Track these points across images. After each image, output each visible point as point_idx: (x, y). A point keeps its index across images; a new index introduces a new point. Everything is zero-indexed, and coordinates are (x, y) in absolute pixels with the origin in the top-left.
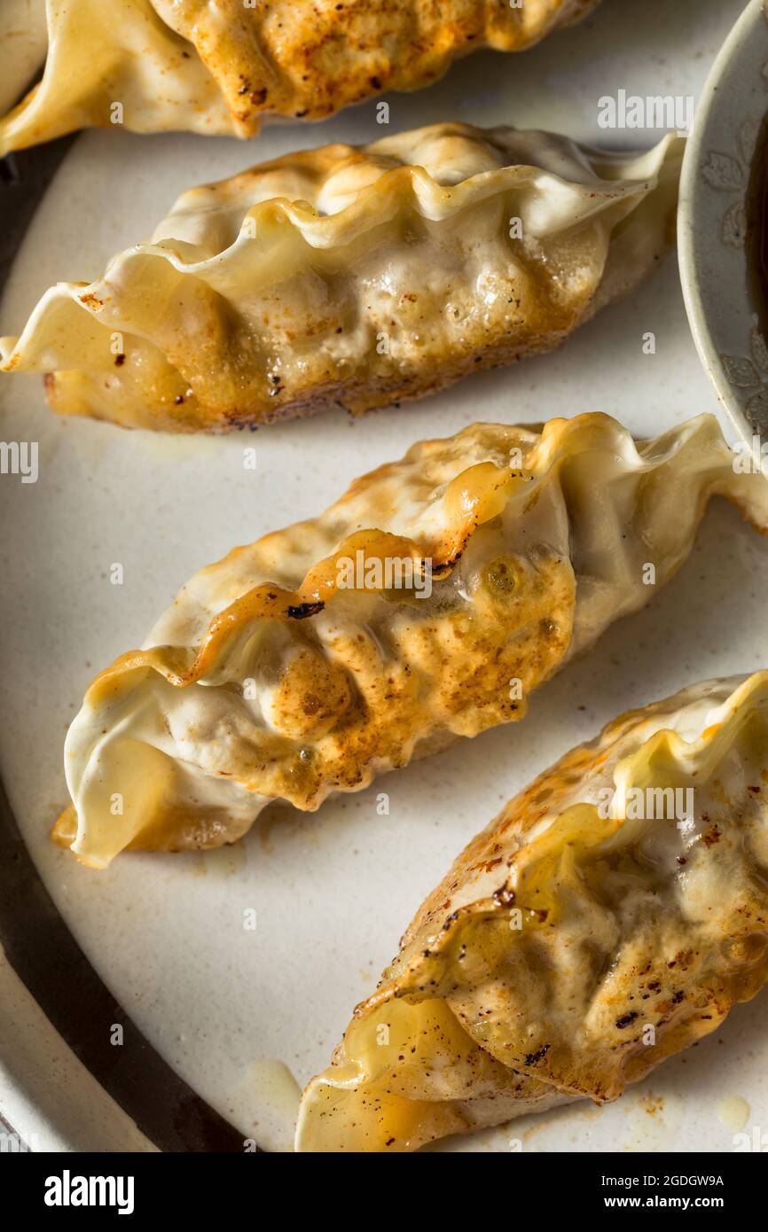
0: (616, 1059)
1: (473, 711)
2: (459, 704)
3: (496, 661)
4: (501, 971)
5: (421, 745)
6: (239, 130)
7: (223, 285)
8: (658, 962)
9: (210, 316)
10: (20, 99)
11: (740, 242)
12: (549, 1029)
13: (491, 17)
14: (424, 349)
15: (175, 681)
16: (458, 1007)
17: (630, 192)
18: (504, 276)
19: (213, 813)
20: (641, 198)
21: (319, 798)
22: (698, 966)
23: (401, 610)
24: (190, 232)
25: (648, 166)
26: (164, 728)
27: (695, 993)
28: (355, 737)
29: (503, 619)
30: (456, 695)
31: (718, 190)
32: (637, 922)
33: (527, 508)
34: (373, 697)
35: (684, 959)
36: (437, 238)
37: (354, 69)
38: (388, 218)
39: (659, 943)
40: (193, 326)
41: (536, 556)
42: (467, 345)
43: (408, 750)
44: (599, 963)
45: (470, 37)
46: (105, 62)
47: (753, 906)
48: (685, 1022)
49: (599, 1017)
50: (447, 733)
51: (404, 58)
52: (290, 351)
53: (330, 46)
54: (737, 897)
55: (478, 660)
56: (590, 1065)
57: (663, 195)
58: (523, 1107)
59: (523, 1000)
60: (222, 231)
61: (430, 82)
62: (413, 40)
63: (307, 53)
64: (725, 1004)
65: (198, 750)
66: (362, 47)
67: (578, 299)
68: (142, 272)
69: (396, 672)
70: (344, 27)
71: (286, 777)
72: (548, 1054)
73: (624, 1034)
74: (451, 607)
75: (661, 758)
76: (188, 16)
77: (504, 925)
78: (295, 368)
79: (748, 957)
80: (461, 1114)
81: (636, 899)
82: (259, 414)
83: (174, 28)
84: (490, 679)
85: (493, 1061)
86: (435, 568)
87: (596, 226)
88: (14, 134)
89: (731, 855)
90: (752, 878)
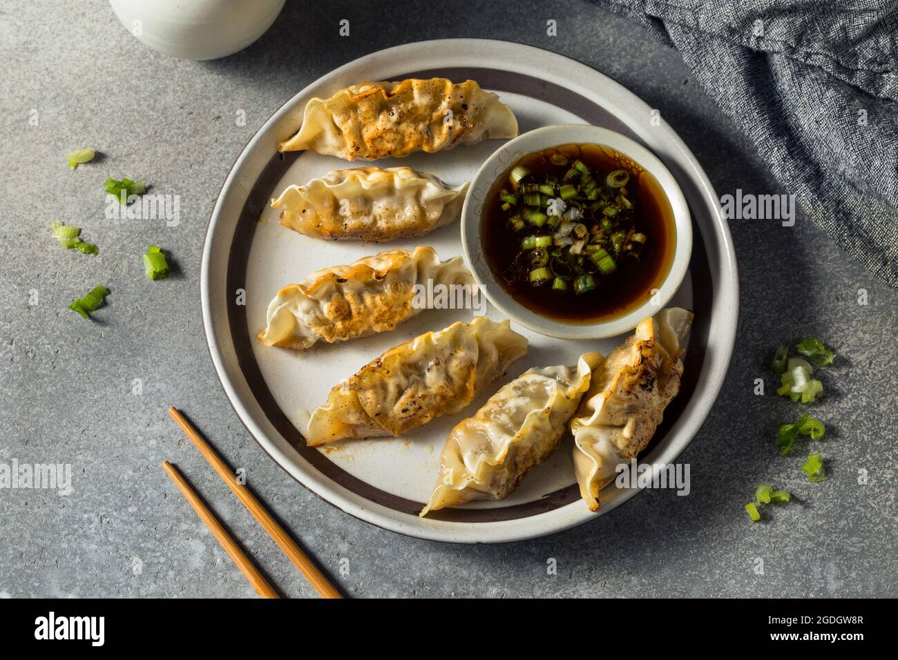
0: (400, 423)
1: (381, 324)
2: (377, 321)
3: (389, 310)
4: (374, 387)
5: (364, 332)
6: (349, 158)
7: (336, 194)
8: (417, 396)
9: (331, 202)
10: (290, 138)
11: (480, 214)
12: (383, 408)
13: (425, 141)
14: (388, 225)
15: (303, 293)
16: (360, 395)
17: (452, 193)
18: (413, 209)
19: (304, 338)
20: (456, 196)
21: (334, 339)
22: (427, 401)
23: (367, 290)
24: (332, 179)
25: (459, 189)
26: (296, 308)
27: (425, 408)
28: (347, 323)
29: (394, 298)
30: (377, 318)
31: (476, 198)
32: (413, 383)
33: (406, 270)
34: (354, 312)
35: (424, 397)
36: (398, 194)
37: (384, 147)
38: (386, 185)
39: (417, 391)
40: (327, 204)
41: (406, 283)
42: (399, 227)
43: (360, 332)
44: (400, 392)
45: (418, 146)
46: (316, 132)
47: (445, 387)
48: (420, 417)
49: (397, 408)
50: (372, 331)
51: (398, 147)
52: (351, 217)
53: (379, 139)
54: (441, 383)
55: (385, 308)
56: (392, 422)
57: (460, 199)
58: (371, 434)
59: (378, 397)
60: (340, 180)
61: (404, 156)
62: (402, 144)
63: (373, 140)
64: (432, 414)
65: (304, 316)
66: (388, 142)
67: (432, 221)
68: (317, 186)
69: (362, 307)
70: (384, 135)
71: (326, 330)
72: (382, 415)
73: (404, 415)
74: (380, 292)
75: (428, 340)
76: (343, 123)
77: (377, 374)
78: (351, 223)
79: (441, 402)
80: (354, 431)
81: (414, 377)
82: (338, 236)
83: (338, 125)
84: (387, 315)
85: (366, 415)
86: (378, 278)
87: (442, 201)
88: (287, 146)
89: (442, 370)
90: (446, 378)
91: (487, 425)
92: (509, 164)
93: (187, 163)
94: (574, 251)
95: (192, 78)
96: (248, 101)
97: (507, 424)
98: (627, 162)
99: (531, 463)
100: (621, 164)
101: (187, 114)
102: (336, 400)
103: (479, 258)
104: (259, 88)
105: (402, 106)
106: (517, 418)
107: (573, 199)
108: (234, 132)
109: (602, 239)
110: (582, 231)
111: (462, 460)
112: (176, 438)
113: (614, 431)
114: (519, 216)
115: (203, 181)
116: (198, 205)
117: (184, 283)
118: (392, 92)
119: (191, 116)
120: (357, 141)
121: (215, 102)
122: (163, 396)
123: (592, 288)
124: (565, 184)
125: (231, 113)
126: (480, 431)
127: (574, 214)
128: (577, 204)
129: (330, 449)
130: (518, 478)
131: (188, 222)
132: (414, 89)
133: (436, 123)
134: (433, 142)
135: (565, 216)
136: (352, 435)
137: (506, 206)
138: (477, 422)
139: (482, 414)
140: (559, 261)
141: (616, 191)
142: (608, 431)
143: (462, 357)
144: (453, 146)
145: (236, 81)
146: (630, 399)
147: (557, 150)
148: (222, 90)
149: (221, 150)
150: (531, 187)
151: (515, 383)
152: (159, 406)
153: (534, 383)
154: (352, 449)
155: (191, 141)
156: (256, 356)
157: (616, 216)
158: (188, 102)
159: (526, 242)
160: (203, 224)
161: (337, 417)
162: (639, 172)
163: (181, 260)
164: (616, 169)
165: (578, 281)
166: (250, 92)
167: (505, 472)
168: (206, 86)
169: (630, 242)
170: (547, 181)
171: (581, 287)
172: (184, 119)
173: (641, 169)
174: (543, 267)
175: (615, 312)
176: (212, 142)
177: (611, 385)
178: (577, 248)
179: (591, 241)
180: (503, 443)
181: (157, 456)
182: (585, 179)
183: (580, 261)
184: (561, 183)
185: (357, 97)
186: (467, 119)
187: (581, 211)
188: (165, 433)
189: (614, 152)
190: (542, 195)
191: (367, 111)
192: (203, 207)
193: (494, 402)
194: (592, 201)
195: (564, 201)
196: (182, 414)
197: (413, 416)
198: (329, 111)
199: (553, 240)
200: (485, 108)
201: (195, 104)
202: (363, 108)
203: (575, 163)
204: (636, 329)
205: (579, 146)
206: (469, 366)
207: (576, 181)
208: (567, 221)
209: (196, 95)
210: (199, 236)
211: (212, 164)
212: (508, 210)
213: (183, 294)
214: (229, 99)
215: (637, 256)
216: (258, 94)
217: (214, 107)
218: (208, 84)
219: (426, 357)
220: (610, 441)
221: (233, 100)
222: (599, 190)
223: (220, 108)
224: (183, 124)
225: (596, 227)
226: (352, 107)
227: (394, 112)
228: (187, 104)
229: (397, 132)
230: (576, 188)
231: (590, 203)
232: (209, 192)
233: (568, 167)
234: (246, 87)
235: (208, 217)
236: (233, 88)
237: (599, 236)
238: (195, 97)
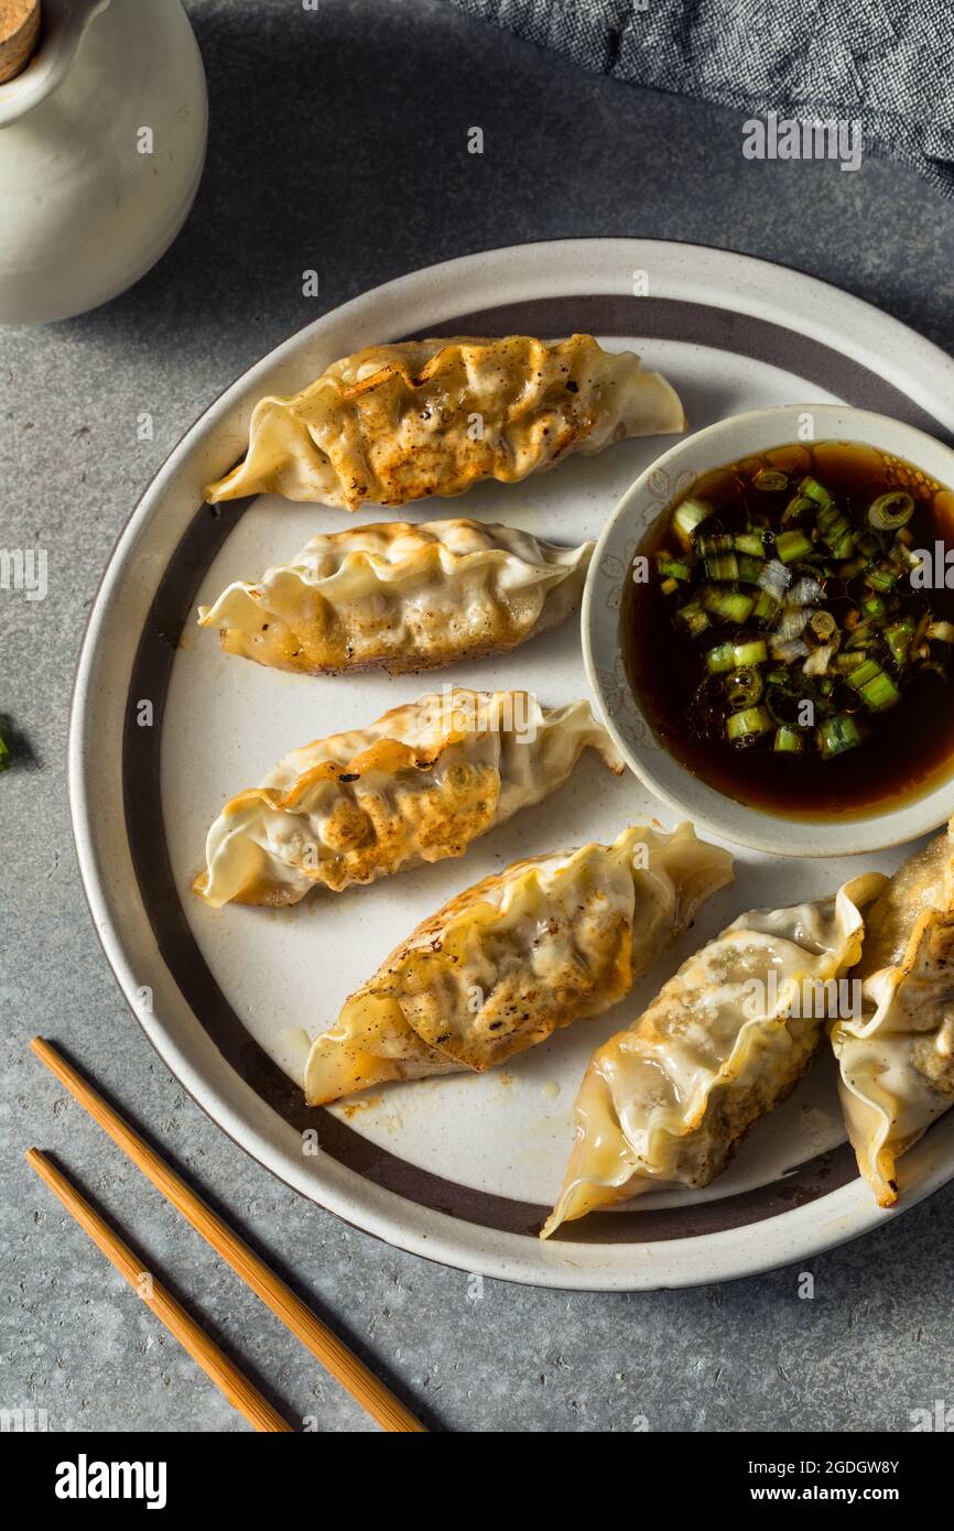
0: (488, 1048)
1: (435, 847)
2: (428, 843)
3: (451, 821)
4: (430, 987)
5: (404, 863)
6: (349, 507)
7: (328, 594)
8: (516, 996)
9: (318, 610)
10: (228, 472)
11: (617, 607)
12: (452, 1025)
13: (498, 463)
14: (435, 644)
15: (274, 807)
16: (404, 1005)
17: (560, 572)
18: (484, 609)
19: (284, 886)
20: (565, 576)
21: (344, 885)
22: (538, 1002)
23: (402, 785)
24: (313, 562)
25: (571, 559)
26: (263, 833)
27: (535, 1016)
28: (368, 853)
29: (457, 798)
30: (426, 837)
31: (609, 576)
32: (508, 972)
33: (478, 739)
34: (380, 832)
35: (531, 996)
36: (449, 583)
37: (417, 482)
38: (424, 569)
39: (518, 985)
40: (308, 614)
41: (480, 766)
42: (459, 645)
43: (396, 865)
44: (486, 990)
45: (484, 472)
46: (278, 460)
47: (573, 972)
48: (528, 1033)
49: (480, 1023)
50: (419, 858)
51: (446, 479)
52: (360, 635)
53: (405, 468)
54: (564, 966)
55: (441, 819)
56: (473, 1049)
57: (578, 576)
58: (433, 1070)
59: (440, 1006)
60: (331, 566)
61: (459, 493)
62: (452, 470)
63: (392, 470)
64: (552, 1025)
65: (280, 848)
66: (423, 470)
67: (524, 626)
68: (284, 582)
69: (395, 820)
70: (414, 458)
71: (327, 870)
72: (450, 1039)
73: (494, 1034)
74: (429, 787)
75: (531, 885)
76: (329, 442)
77: (434, 963)
78: (361, 645)
79: (567, 1001)
80: (398, 1068)
81: (509, 959)
82: (339, 667)
83: (320, 446)
84: (447, 831)
85: (420, 1039)
86: (422, 764)
87: (539, 588)
88: (222, 491)
89: (564, 941)
90: (574, 957)
91: (661, 1048)
92: (669, 498)
93: (28, 529)
94: (813, 668)
95: (25, 352)
96: (141, 390)
97: (702, 1044)
98: (909, 472)
99: (756, 1113)
100: (897, 479)
101: (21, 428)
102: (356, 1017)
103: (622, 700)
104: (161, 361)
105: (445, 398)
106: (723, 1030)
107: (804, 559)
108: (118, 458)
109: (868, 639)
110: (826, 626)
111: (616, 1121)
112: (49, 1098)
113: (918, 1044)
114: (697, 605)
115: (62, 564)
116: (56, 615)
117: (42, 777)
118: (424, 375)
119: (29, 431)
120: (359, 475)
121: (75, 399)
122: (17, 1014)
123: (854, 745)
124: (786, 529)
125: (109, 419)
126: (648, 1059)
127: (808, 590)
128: (814, 570)
129: (354, 1108)
130: (730, 1146)
131: (38, 650)
132: (467, 363)
133: (515, 424)
134: (514, 461)
135: (790, 597)
136: (395, 1075)
137: (669, 586)
138: (639, 1041)
139: (652, 1025)
140: (784, 691)
141: (890, 537)
142: (906, 1045)
143: (602, 912)
144: (555, 462)
145: (113, 351)
146: (947, 976)
147: (764, 461)
148: (88, 373)
149: (95, 498)
150: (716, 540)
151: (713, 950)
152: (11, 1035)
153: (749, 951)
154: (397, 1103)
155: (34, 483)
156: (193, 929)
157: (892, 589)
158: (21, 402)
159: (715, 657)
160: (69, 653)
161: (359, 1046)
162: (933, 493)
163: (31, 732)
164: (885, 489)
165: (825, 730)
166: (143, 371)
167: (704, 1139)
168: (55, 367)
169: (925, 640)
170: (749, 527)
171: (831, 743)
172: (17, 439)
173: (936, 487)
174: (751, 707)
175: (905, 789)
176: (76, 482)
177: (906, 951)
178: (819, 663)
179: (846, 647)
180: (697, 1085)
181: (14, 1136)
182: (826, 518)
183: (827, 689)
184: (777, 529)
185: (353, 391)
186: (579, 410)
187: (821, 585)
188: (26, 1089)
189: (881, 454)
190: (740, 556)
191: (376, 415)
192: (67, 619)
193: (674, 996)
194: (842, 562)
195: (787, 565)
196: (56, 1047)
197: (513, 1034)
198: (300, 419)
199: (769, 650)
200: (613, 383)
201: (35, 406)
202: (368, 409)
203: (804, 483)
204: (947, 824)
205: (808, 448)
206: (618, 927)
207: (807, 522)
208: (794, 607)
209: (37, 387)
210: (64, 680)
211: (78, 527)
212: (674, 593)
213: (40, 800)
214: (103, 389)
215: (939, 669)
216: (161, 375)
217: (74, 411)
218: (59, 363)
219: (530, 916)
220: (910, 1065)
221: (111, 391)
222: (855, 537)
223: (87, 411)
224: (16, 450)
225: (854, 615)
226: (344, 409)
227: (431, 411)
228: (19, 408)
229: (440, 450)
230: (808, 535)
231: (836, 565)
232: (77, 587)
233: (791, 492)
234: (135, 363)
235: (79, 639)
236: (109, 367)
237: (861, 632)
238: (34, 392)
